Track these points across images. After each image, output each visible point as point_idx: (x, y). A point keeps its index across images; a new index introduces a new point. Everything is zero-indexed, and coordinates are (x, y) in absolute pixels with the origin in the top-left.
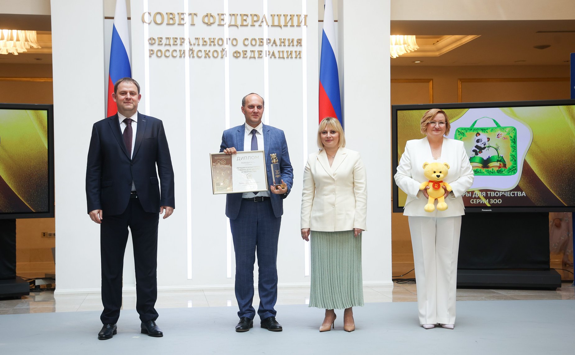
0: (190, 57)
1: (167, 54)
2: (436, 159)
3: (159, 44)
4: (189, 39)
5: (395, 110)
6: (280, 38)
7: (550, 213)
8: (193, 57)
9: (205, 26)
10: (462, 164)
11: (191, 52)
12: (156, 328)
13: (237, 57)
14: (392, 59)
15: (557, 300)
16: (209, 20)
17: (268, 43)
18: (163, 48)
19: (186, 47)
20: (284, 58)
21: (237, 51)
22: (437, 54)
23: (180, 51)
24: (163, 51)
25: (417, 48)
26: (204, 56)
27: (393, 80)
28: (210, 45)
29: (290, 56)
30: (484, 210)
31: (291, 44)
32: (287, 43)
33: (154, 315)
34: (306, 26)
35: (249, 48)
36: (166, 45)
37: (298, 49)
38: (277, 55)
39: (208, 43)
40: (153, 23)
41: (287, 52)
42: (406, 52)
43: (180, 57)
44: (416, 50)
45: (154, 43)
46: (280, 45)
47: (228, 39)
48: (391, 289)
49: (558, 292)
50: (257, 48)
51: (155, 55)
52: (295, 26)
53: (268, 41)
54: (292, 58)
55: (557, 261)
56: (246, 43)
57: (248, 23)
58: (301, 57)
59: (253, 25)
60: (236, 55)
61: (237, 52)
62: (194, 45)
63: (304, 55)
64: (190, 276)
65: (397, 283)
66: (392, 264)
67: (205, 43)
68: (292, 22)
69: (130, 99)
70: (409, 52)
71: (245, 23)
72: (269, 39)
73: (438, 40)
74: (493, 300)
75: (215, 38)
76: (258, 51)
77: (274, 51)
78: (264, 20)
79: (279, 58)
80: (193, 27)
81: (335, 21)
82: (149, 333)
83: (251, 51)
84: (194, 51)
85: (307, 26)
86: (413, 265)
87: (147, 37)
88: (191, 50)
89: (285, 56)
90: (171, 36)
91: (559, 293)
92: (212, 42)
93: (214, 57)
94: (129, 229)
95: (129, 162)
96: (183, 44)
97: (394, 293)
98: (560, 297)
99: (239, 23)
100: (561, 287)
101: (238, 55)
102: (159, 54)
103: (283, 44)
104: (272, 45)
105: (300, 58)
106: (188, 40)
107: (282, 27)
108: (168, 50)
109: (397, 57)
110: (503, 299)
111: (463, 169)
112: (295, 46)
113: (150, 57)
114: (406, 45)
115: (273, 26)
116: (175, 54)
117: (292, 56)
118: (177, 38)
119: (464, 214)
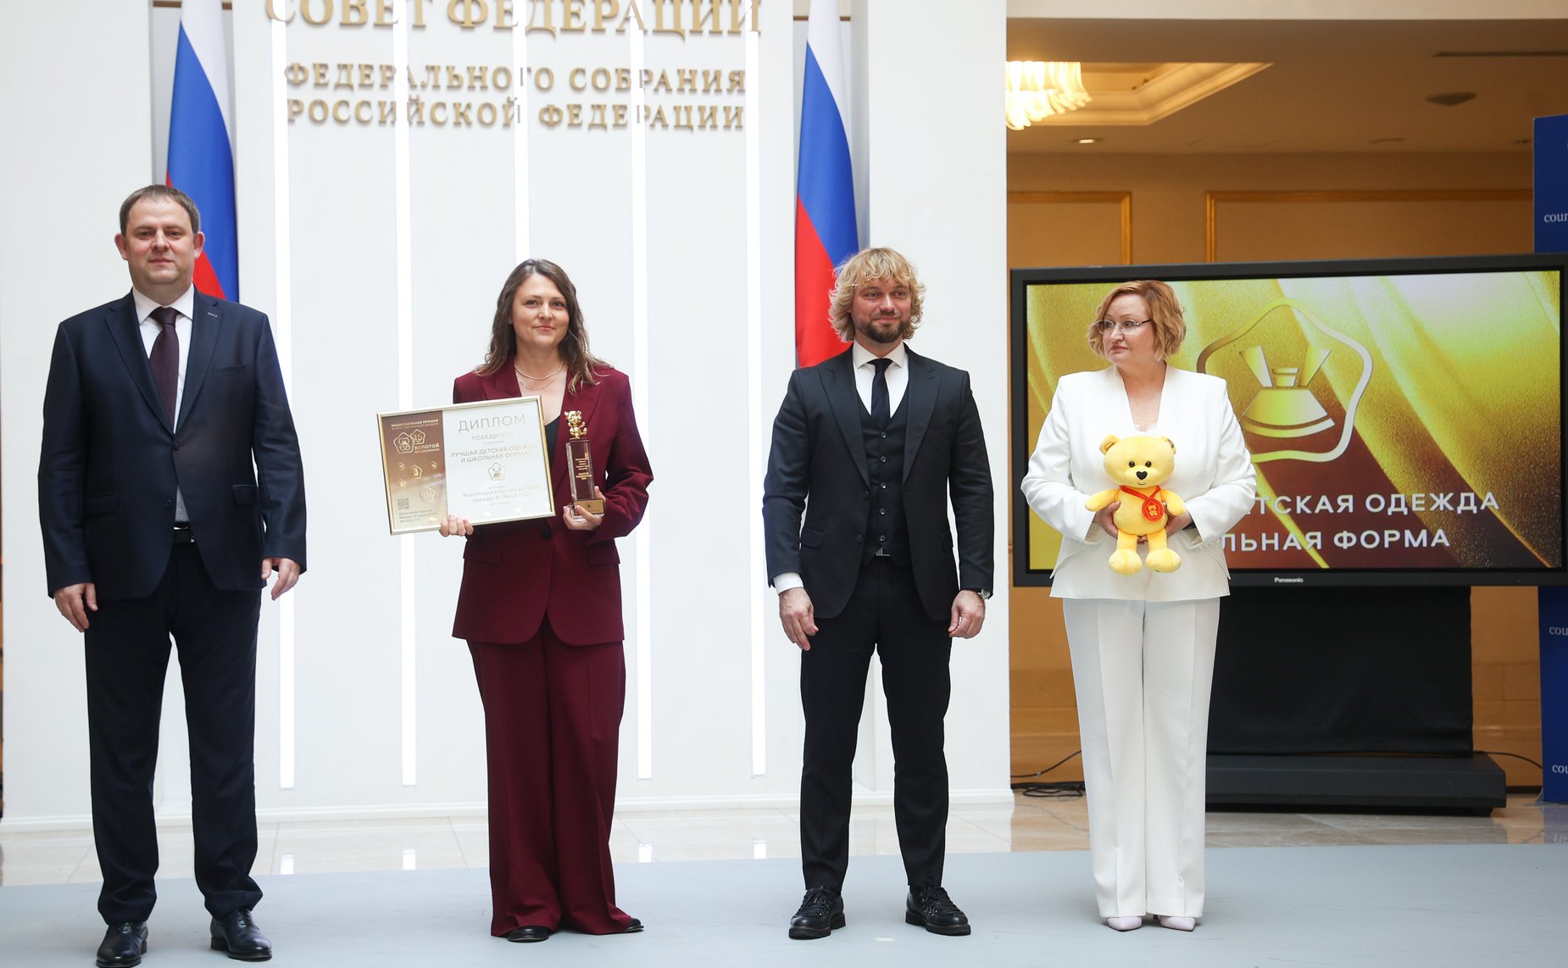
0: (410, 123)
1: (343, 113)
2: (1143, 429)
3: (317, 85)
4: (408, 68)
5: (1019, 282)
6: (681, 68)
7: (1473, 588)
8: (421, 123)
9: (457, 29)
10: (1221, 445)
11: (413, 109)
12: (254, 934)
13: (551, 125)
14: (1011, 134)
15: (1494, 845)
16: (467, 13)
17: (645, 82)
18: (330, 97)
19: (400, 92)
20: (690, 127)
21: (552, 106)
22: (1144, 118)
23: (382, 104)
24: (331, 105)
25: (1084, 101)
26: (452, 119)
27: (1013, 196)
28: (471, 88)
29: (709, 123)
30: (1281, 581)
31: (714, 87)
32: (700, 83)
33: (249, 894)
34: (757, 33)
35: (588, 98)
36: (338, 86)
37: (733, 100)
38: (670, 118)
39: (466, 83)
40: (298, 20)
41: (701, 109)
42: (1052, 113)
43: (382, 122)
44: (1083, 105)
45: (303, 82)
46: (681, 90)
47: (525, 71)
48: (1008, 813)
49: (1496, 820)
50: (611, 98)
51: (304, 117)
52: (725, 33)
53: (645, 78)
54: (714, 127)
55: (1493, 731)
56: (580, 81)
57: (585, 23)
58: (743, 123)
59: (598, 30)
60: (549, 117)
61: (551, 110)
62: (424, 86)
63: (750, 118)
64: (409, 777)
65: (1024, 794)
66: (1012, 739)
67: (455, 82)
68: (716, 22)
69: (166, 249)
70: (1061, 111)
71: (575, 24)
72: (647, 72)
73: (1147, 75)
74: (1306, 846)
75: (486, 68)
76: (614, 107)
77: (660, 106)
78: (632, 14)
79: (678, 126)
80: (419, 34)
81: (844, 19)
82: (230, 949)
83: (593, 106)
84: (423, 104)
85: (759, 33)
86: (1077, 740)
87: (280, 64)
88: (414, 102)
89: (696, 121)
90: (355, 60)
91: (1497, 825)
92: (478, 78)
93: (482, 122)
94: (172, 638)
95: (167, 439)
96: (390, 85)
97: (1015, 824)
98: (1502, 836)
99: (557, 22)
100: (1504, 805)
101: (555, 118)
102: (319, 115)
103: (687, 87)
104: (656, 90)
105: (739, 127)
106: (407, 73)
107: (687, 34)
108: (345, 103)
109: (1025, 127)
110: (1334, 841)
111: (1223, 462)
112: (724, 91)
113: (291, 121)
114: (1052, 92)
115: (659, 31)
116: (365, 114)
117: (714, 121)
118: (370, 67)
119: (1227, 593)
